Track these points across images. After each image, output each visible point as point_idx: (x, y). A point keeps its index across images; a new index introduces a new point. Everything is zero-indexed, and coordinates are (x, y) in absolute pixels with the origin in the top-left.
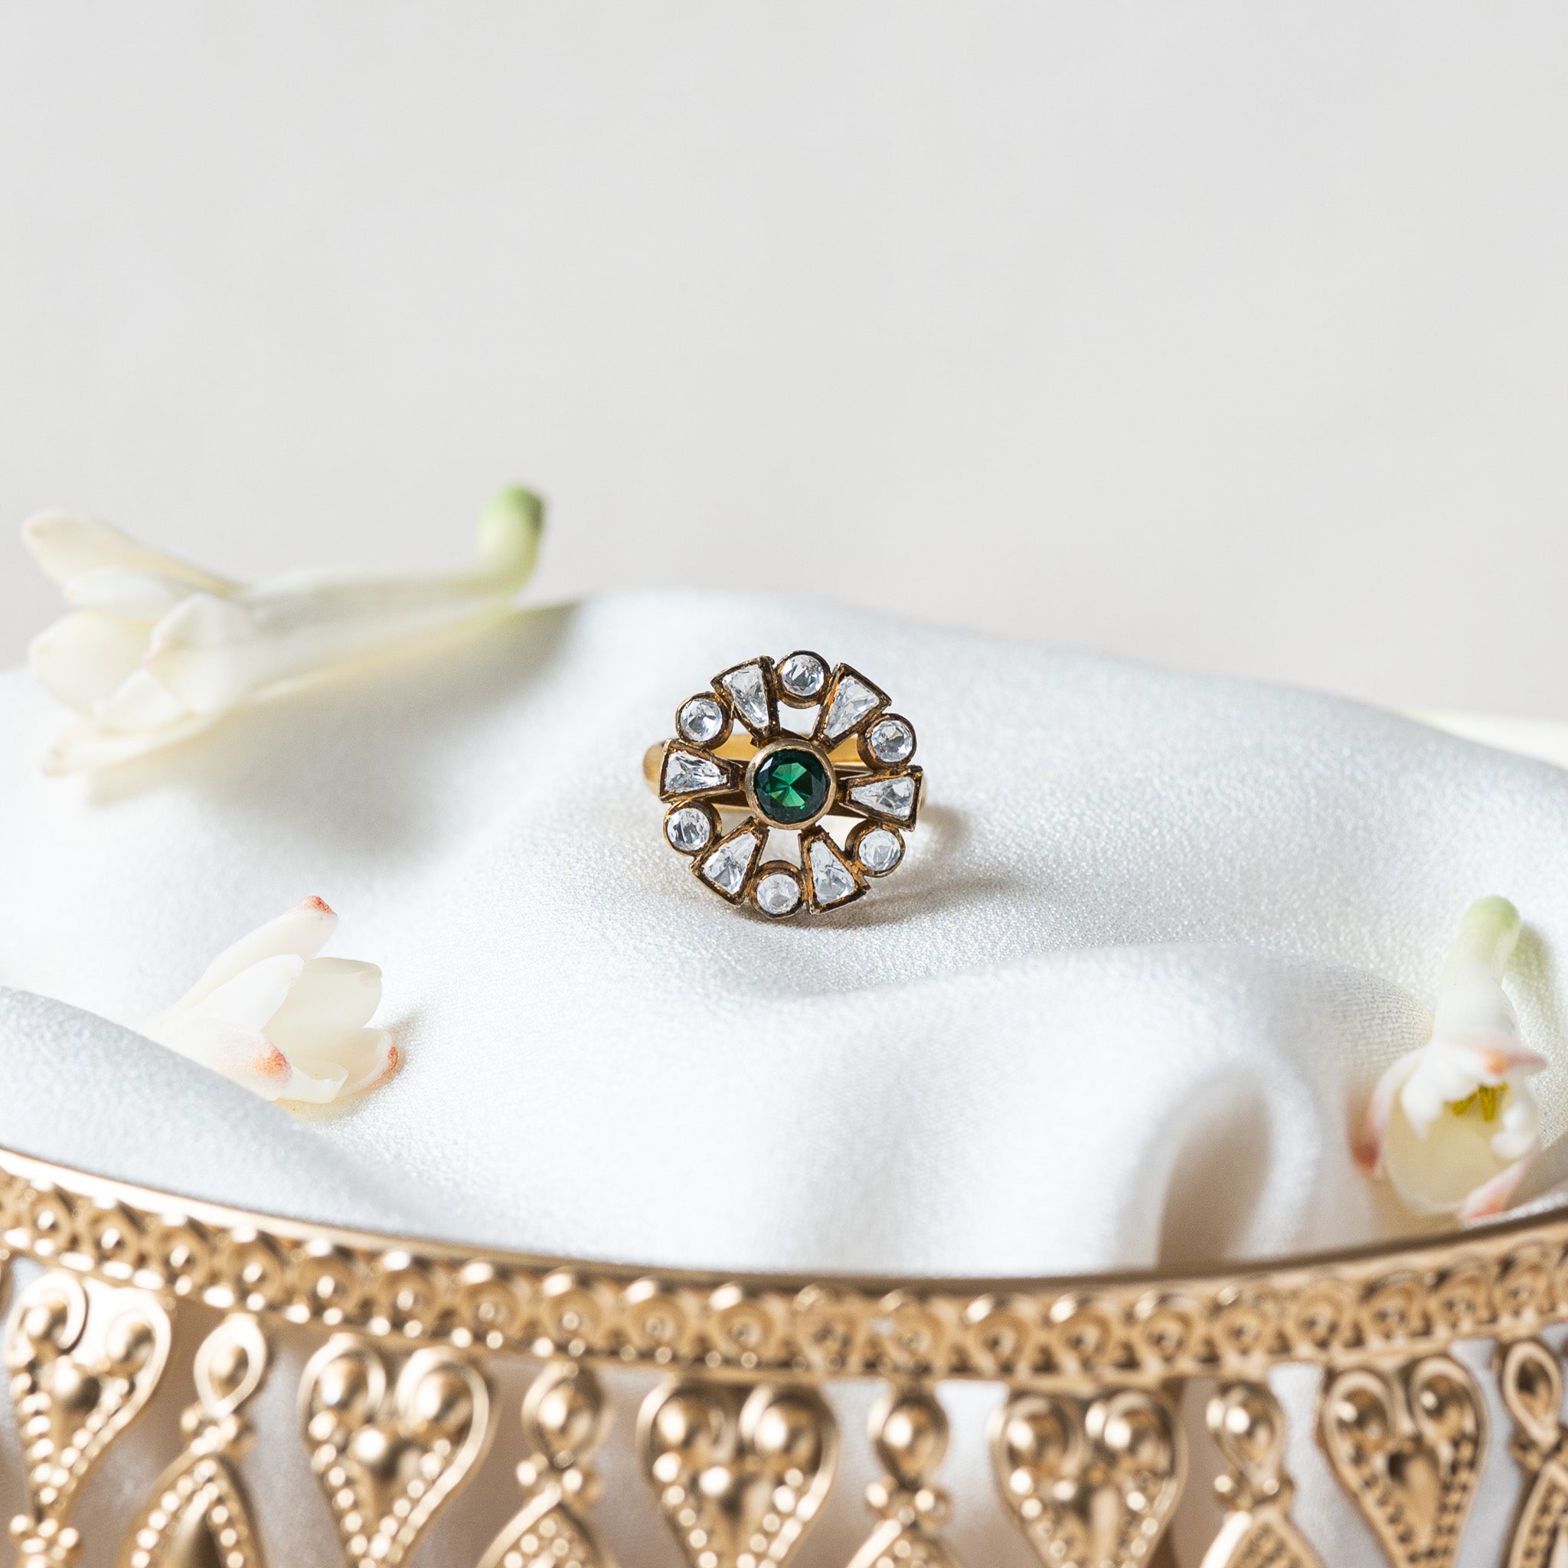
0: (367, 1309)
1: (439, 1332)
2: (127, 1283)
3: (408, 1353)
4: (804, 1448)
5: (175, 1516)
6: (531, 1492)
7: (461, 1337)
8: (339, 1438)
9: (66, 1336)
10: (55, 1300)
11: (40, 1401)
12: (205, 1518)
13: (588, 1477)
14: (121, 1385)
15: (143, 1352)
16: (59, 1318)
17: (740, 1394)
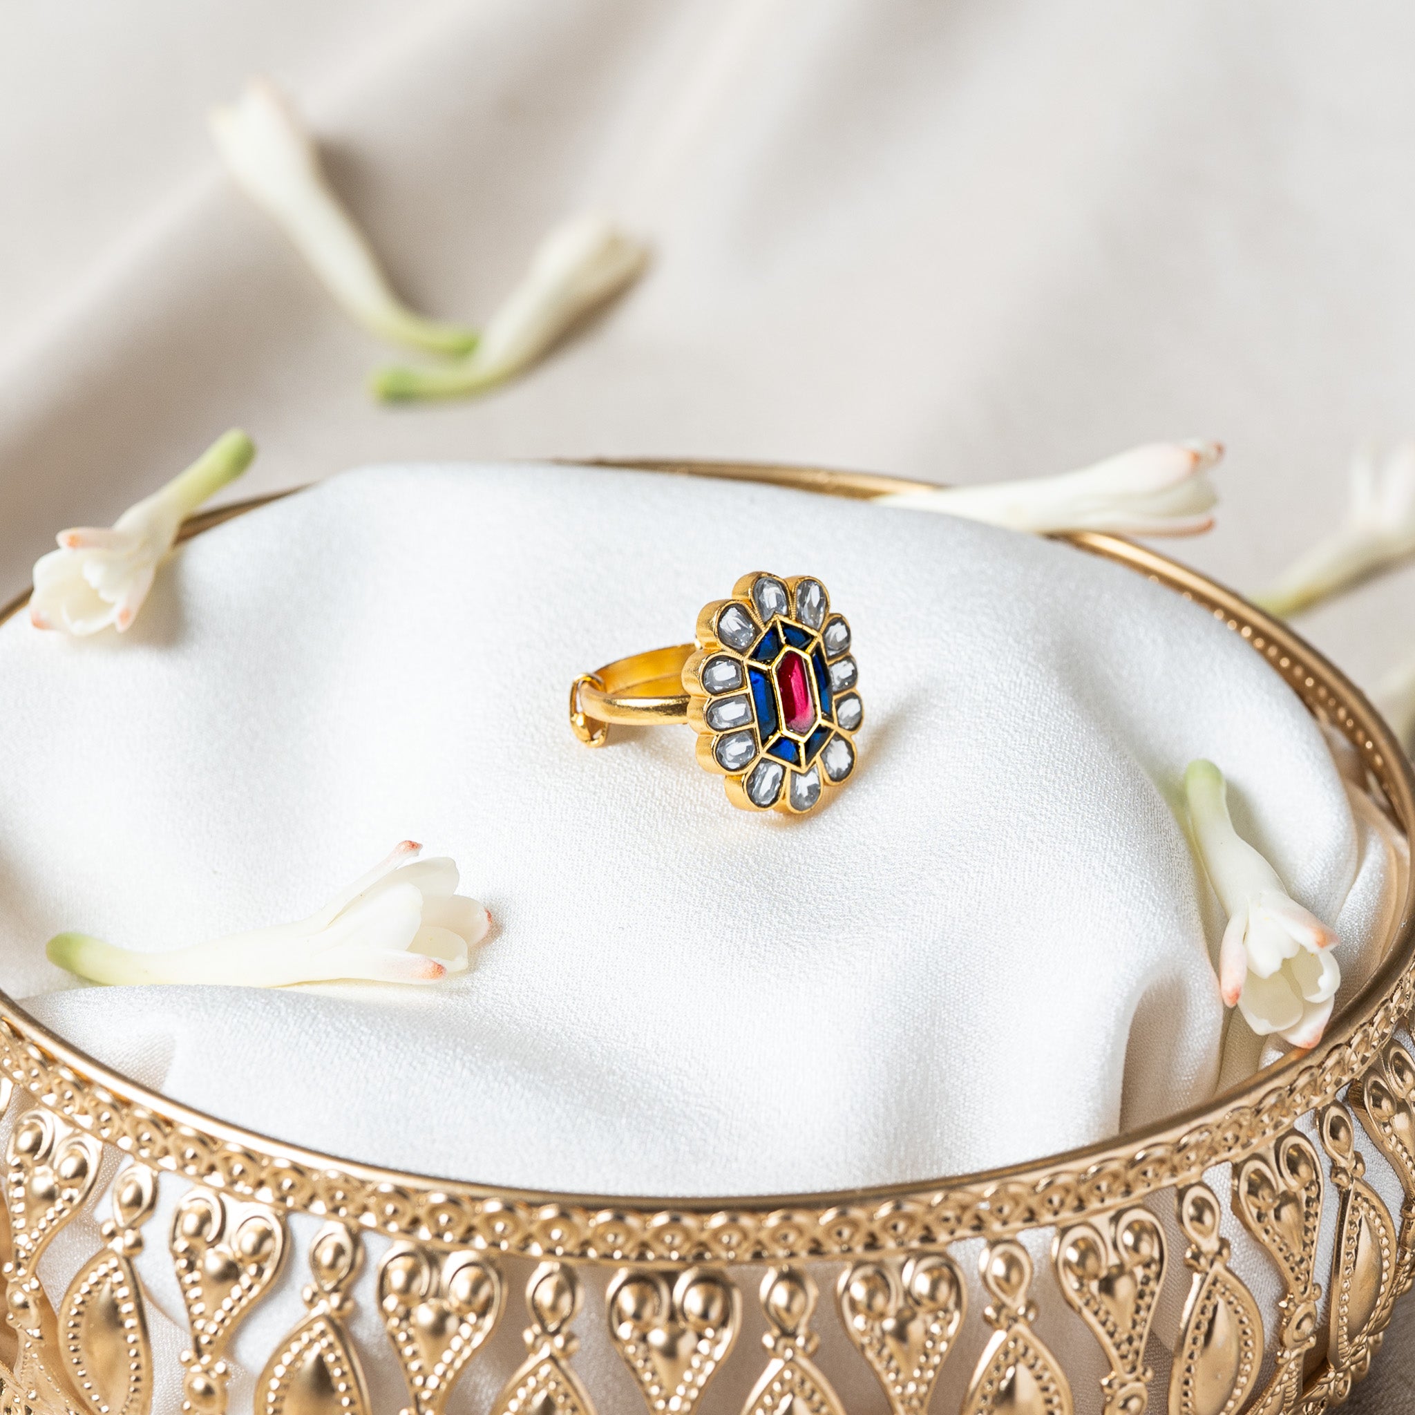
0: (415, 1222)
1: (465, 1241)
2: (251, 1198)
3: (447, 1253)
4: (715, 1312)
5: (299, 1356)
6: (534, 1349)
7: (480, 1242)
8: (401, 1310)
9: (212, 1231)
10: (201, 1207)
11: (196, 1275)
12: (320, 1360)
13: (570, 1338)
14: (253, 1269)
15: (267, 1246)
16: (205, 1219)
17: (671, 1278)
